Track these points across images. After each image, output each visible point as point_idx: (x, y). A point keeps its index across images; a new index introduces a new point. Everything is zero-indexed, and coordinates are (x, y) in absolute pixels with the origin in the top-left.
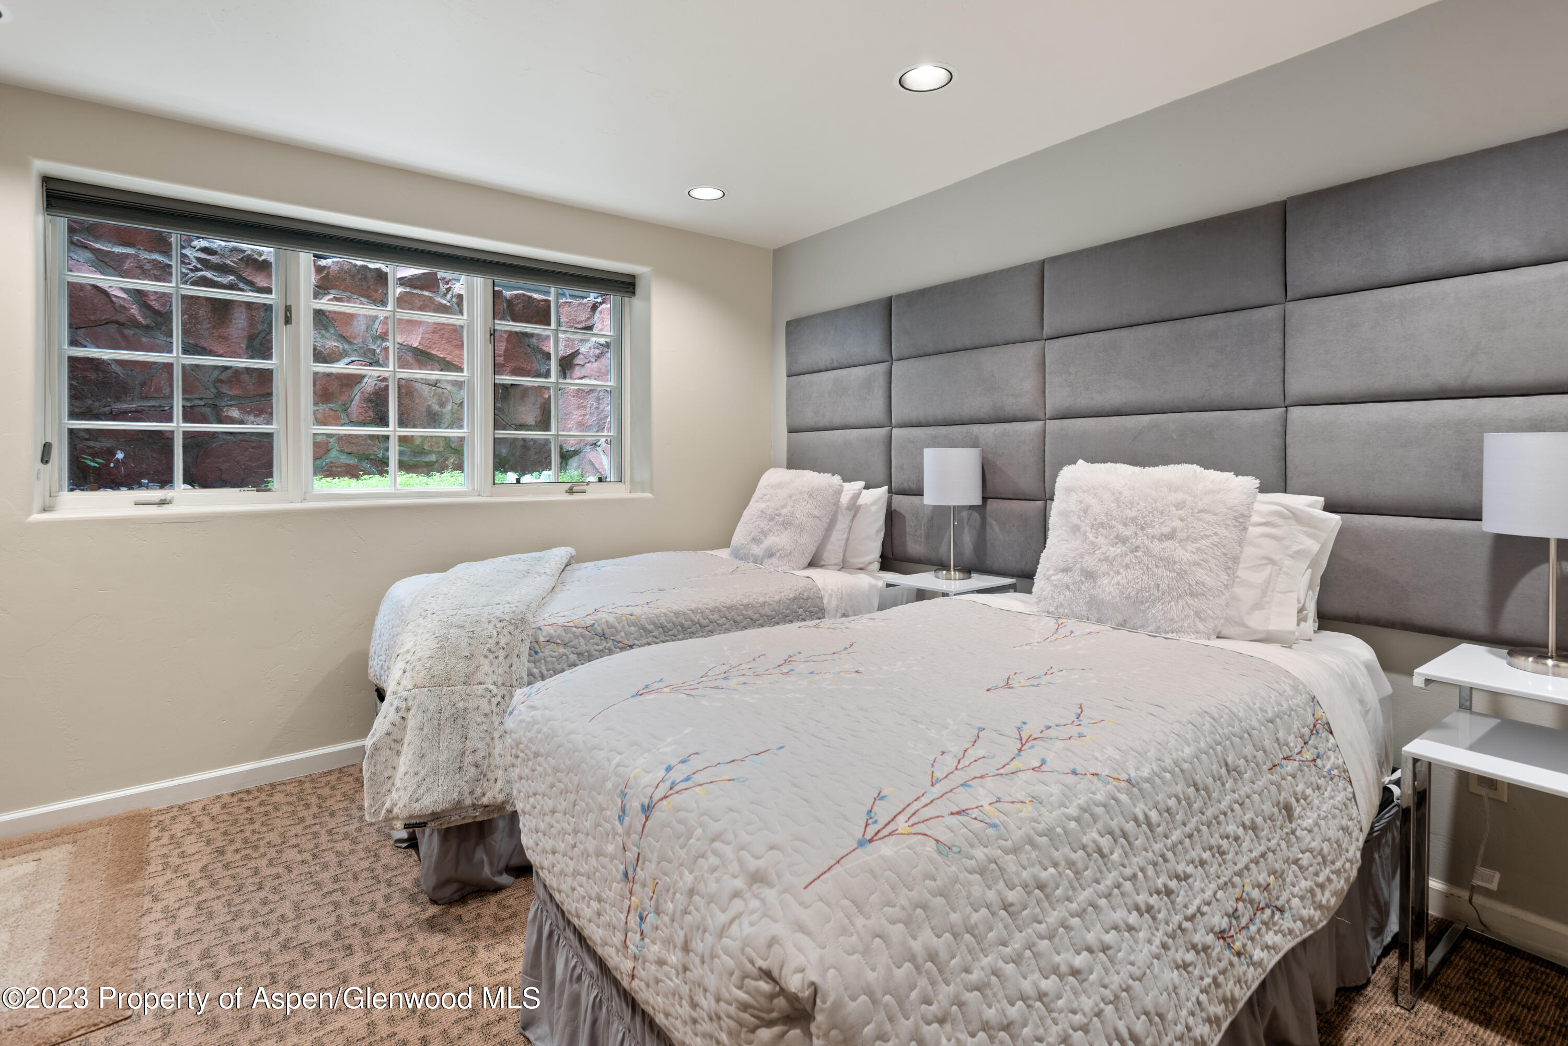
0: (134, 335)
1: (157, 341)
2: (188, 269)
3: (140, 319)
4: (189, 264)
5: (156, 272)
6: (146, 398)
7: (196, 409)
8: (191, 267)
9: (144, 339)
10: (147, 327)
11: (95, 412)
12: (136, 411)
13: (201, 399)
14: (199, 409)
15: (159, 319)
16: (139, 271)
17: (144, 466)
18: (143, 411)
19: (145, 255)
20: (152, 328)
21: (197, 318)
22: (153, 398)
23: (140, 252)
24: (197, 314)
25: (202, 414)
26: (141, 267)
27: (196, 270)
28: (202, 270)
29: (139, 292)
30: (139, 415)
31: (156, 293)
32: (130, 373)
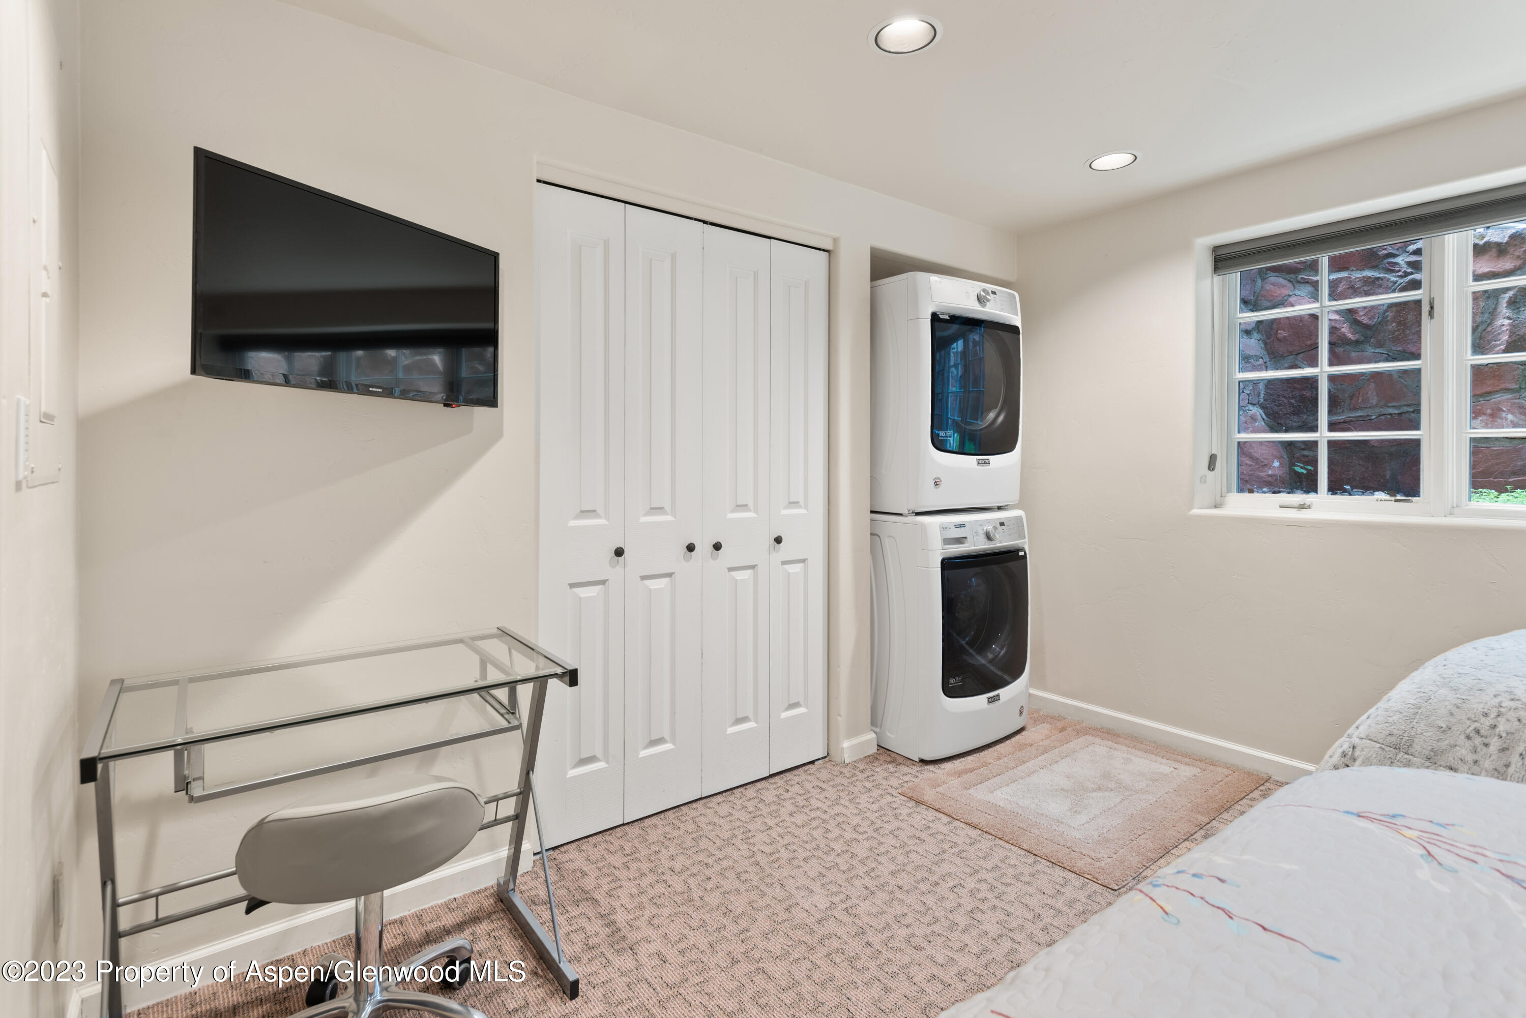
0: (1344, 351)
1: (1365, 354)
2: (1398, 276)
3: (1350, 335)
4: (1399, 271)
5: (1366, 288)
6: (1354, 409)
7: (1404, 417)
8: (1400, 274)
9: (1353, 354)
10: (1357, 342)
11: (1310, 425)
12: (1345, 422)
13: (1409, 405)
14: (1407, 415)
15: (1369, 332)
16: (1350, 291)
17: (1351, 473)
18: (1351, 421)
19: (1358, 275)
20: (1362, 343)
21: (1405, 324)
22: (1361, 408)
23: (1353, 273)
24: (1406, 319)
25: (1410, 420)
26: (1352, 287)
27: (1406, 274)
28: (1412, 273)
29: (1351, 312)
30: (1347, 426)
31: (1365, 308)
32: (1339, 387)
